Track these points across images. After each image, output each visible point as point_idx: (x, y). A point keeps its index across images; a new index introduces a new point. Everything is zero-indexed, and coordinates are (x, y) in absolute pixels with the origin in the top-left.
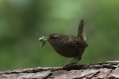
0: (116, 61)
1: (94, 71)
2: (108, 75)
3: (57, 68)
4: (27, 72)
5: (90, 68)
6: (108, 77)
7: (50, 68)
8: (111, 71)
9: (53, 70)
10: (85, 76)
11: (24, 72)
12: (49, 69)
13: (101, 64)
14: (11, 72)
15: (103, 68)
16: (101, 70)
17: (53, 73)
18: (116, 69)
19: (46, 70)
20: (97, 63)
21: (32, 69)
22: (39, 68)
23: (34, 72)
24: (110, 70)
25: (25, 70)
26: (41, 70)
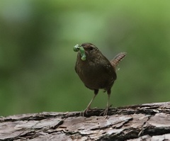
0: (156, 104)
1: (124, 118)
2: (145, 123)
3: (71, 113)
4: (28, 119)
5: (119, 114)
6: (145, 126)
7: (62, 113)
8: (149, 118)
9: (65, 117)
10: (111, 125)
11: (24, 119)
12: (59, 115)
13: (134, 108)
14: (4, 118)
15: (137, 113)
16: (135, 116)
17: (66, 120)
18: (157, 115)
19: (55, 117)
20: (128, 106)
21: (34, 115)
22: (45, 113)
23: (38, 119)
24: (148, 116)
25: (24, 116)
26: (48, 117)
